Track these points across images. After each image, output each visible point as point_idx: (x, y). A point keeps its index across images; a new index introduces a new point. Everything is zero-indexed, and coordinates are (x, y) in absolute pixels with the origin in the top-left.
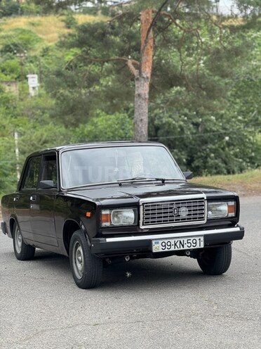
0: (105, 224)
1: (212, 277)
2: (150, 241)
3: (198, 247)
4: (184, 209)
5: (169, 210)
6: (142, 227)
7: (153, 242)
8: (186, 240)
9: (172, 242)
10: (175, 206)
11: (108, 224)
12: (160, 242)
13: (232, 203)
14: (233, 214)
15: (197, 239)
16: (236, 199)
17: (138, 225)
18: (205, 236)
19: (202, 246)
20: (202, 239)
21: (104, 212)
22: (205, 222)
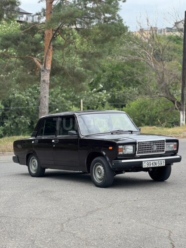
0: (120, 153)
1: (159, 182)
2: (142, 162)
3: (162, 165)
4: (155, 146)
5: (149, 146)
6: (137, 155)
7: (143, 162)
8: (157, 161)
9: (151, 162)
10: (152, 144)
11: (121, 153)
12: (146, 162)
13: (175, 143)
14: (175, 149)
15: (162, 161)
16: (177, 141)
17: (135, 154)
18: (166, 160)
19: (164, 165)
20: (164, 161)
21: (120, 147)
22: (164, 152)
